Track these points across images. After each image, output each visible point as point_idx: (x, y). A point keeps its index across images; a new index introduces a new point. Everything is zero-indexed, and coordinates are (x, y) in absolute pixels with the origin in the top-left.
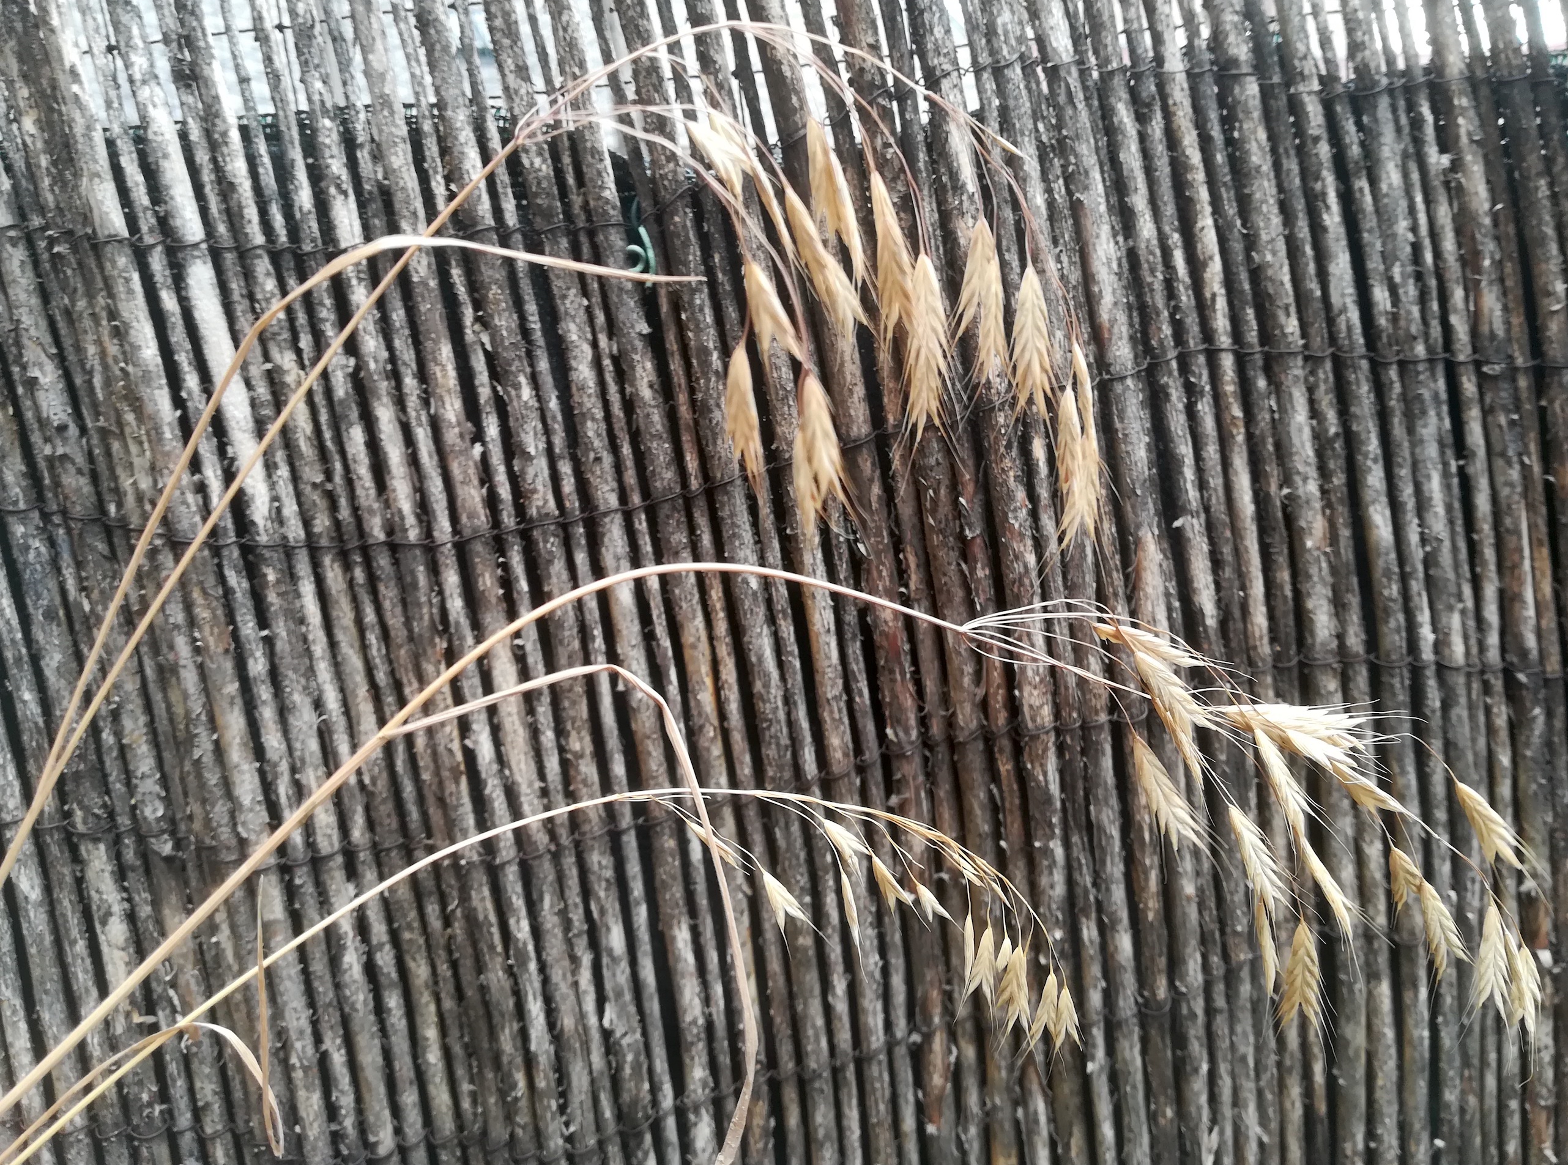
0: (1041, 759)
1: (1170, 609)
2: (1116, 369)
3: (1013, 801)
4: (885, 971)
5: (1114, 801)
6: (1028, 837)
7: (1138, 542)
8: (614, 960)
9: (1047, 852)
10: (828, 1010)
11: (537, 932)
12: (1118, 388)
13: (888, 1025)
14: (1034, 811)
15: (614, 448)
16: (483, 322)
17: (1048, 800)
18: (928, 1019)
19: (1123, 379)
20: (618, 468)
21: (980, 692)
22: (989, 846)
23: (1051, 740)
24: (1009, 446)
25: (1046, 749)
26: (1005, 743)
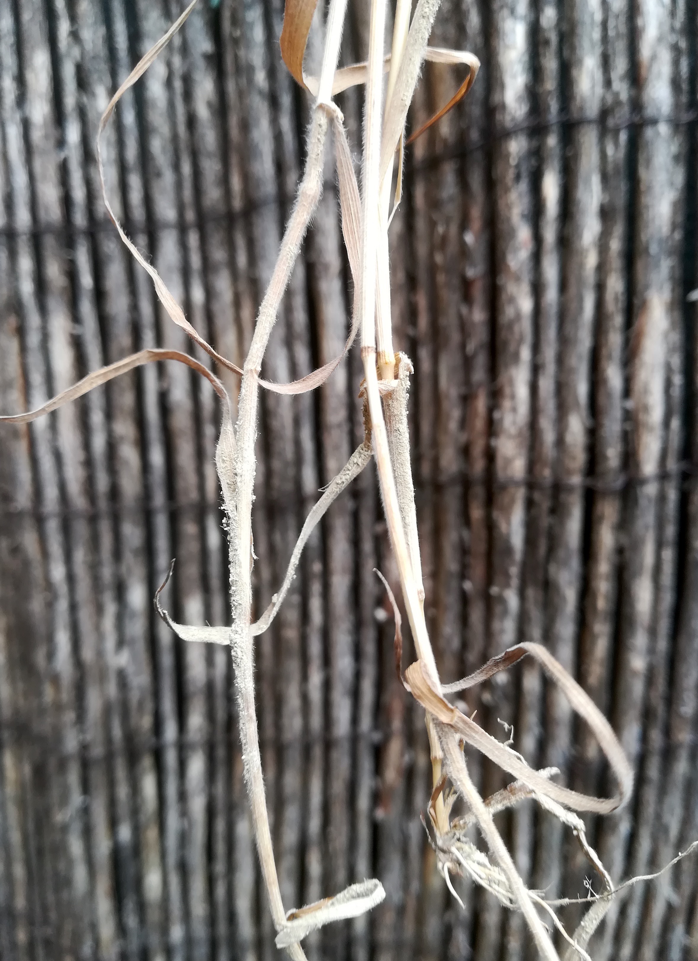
0: (507, 511)
1: (668, 384)
2: (650, 112)
3: (480, 548)
4: (358, 675)
5: (575, 563)
6: (489, 581)
7: (644, 304)
8: (133, 615)
9: (502, 600)
10: (305, 698)
11: (71, 578)
12: (649, 132)
13: (355, 720)
14: (497, 560)
15: (176, 167)
16: (75, 35)
17: (508, 550)
18: (389, 723)
19: (654, 122)
20: (179, 185)
21: (463, 438)
22: (454, 584)
23: (520, 494)
24: (518, 178)
25: (512, 502)
26: (479, 491)
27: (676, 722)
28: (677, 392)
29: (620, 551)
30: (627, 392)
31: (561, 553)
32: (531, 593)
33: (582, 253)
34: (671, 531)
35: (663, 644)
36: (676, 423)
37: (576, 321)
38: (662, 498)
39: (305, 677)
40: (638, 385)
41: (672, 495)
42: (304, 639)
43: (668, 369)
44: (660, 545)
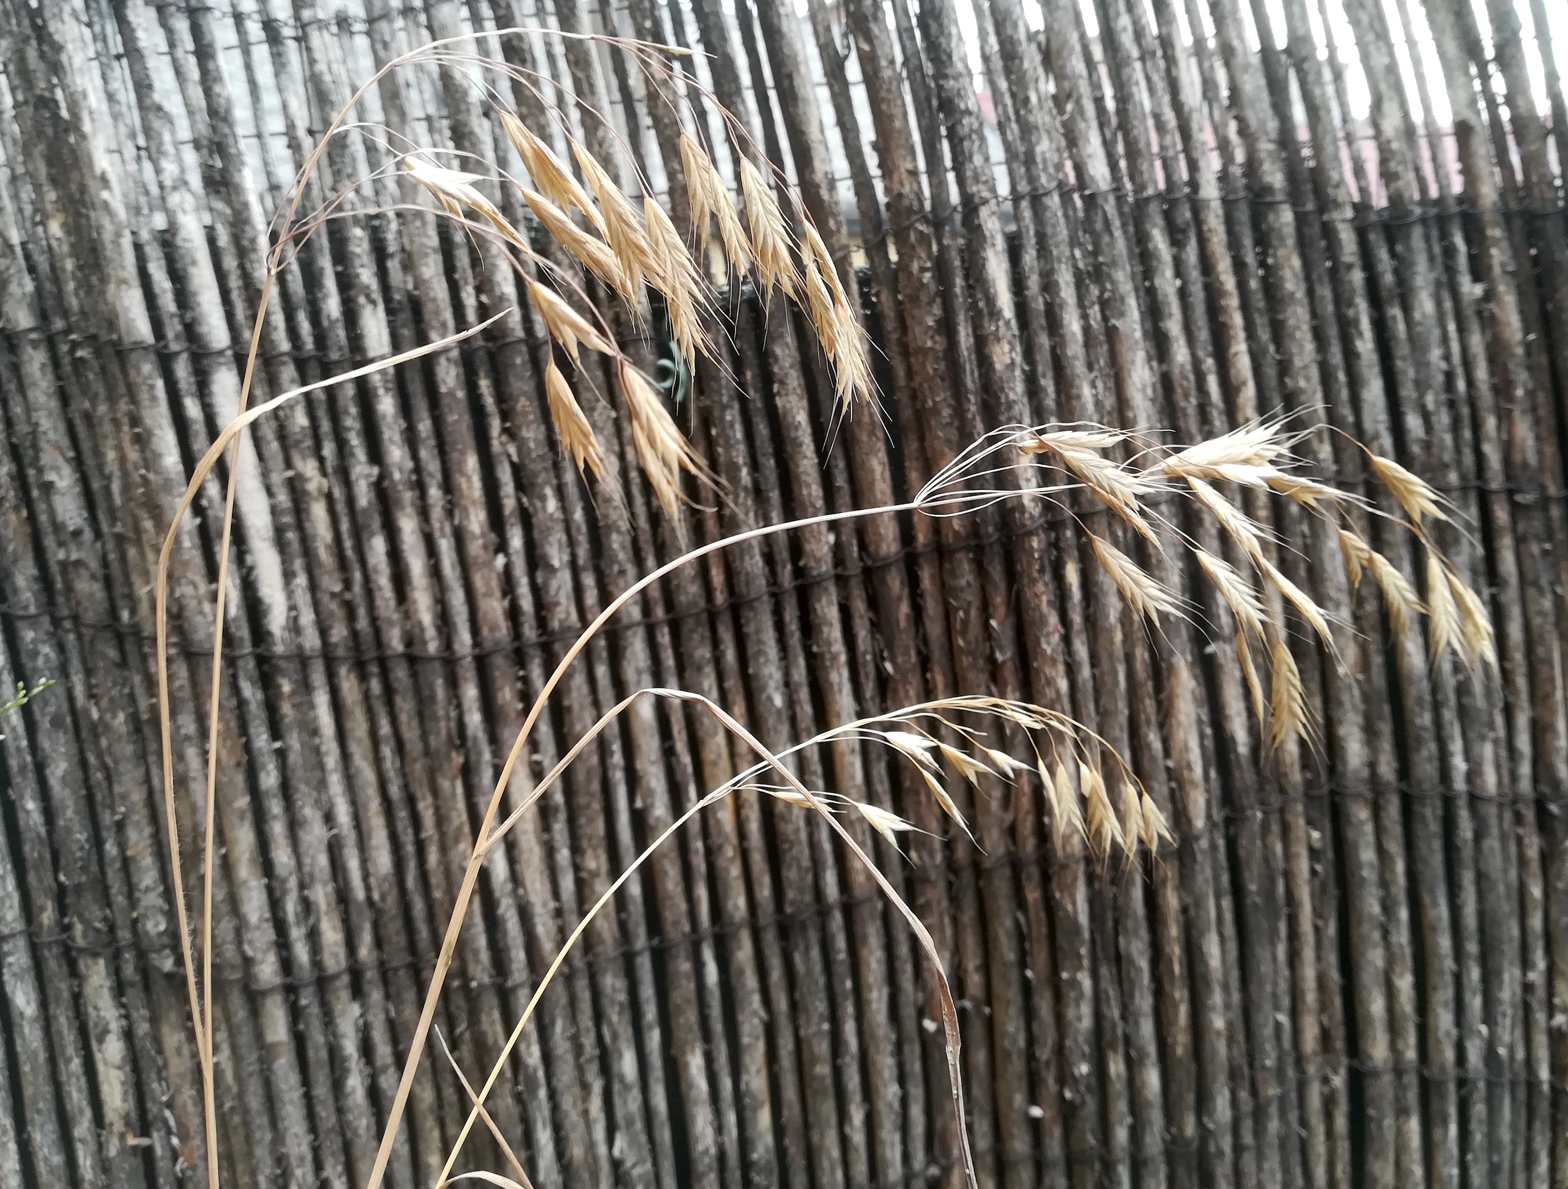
0: (1070, 889)
1: (1202, 736)
3: (1040, 930)
4: (904, 1102)
5: (1144, 933)
6: (1055, 968)
7: (1171, 668)
8: (626, 1087)
9: (1075, 983)
10: (844, 1141)
11: (547, 1058)
13: (906, 1158)
14: (1062, 941)
15: (639, 560)
16: (511, 433)
17: (1077, 930)
18: (945, 1153)
21: (1009, 817)
22: (1014, 975)
23: (1081, 870)
24: (1042, 571)
25: (1075, 879)
26: (1033, 871)
27: (1260, 1076)
28: (1209, 743)
29: (1185, 910)
30: (1167, 753)
31: (1130, 924)
32: (1104, 971)
33: (1110, 631)
34: (1225, 879)
35: (1236, 997)
36: (1213, 774)
37: (1113, 694)
38: (1213, 847)
39: (843, 1116)
40: (1176, 745)
41: (1221, 843)
42: (838, 1073)
43: (1199, 722)
44: (1218, 897)
